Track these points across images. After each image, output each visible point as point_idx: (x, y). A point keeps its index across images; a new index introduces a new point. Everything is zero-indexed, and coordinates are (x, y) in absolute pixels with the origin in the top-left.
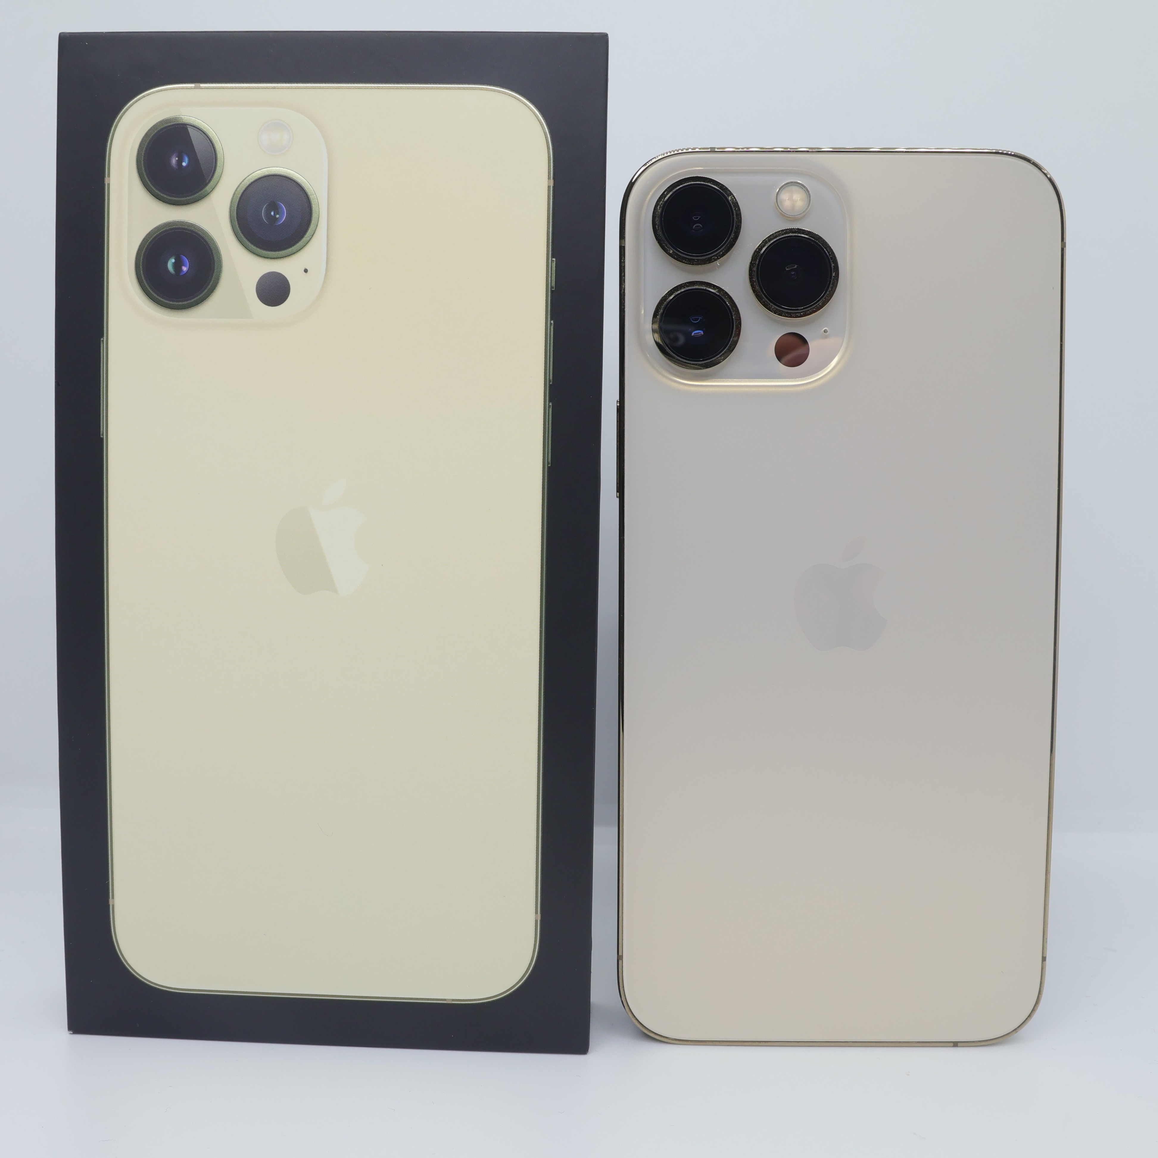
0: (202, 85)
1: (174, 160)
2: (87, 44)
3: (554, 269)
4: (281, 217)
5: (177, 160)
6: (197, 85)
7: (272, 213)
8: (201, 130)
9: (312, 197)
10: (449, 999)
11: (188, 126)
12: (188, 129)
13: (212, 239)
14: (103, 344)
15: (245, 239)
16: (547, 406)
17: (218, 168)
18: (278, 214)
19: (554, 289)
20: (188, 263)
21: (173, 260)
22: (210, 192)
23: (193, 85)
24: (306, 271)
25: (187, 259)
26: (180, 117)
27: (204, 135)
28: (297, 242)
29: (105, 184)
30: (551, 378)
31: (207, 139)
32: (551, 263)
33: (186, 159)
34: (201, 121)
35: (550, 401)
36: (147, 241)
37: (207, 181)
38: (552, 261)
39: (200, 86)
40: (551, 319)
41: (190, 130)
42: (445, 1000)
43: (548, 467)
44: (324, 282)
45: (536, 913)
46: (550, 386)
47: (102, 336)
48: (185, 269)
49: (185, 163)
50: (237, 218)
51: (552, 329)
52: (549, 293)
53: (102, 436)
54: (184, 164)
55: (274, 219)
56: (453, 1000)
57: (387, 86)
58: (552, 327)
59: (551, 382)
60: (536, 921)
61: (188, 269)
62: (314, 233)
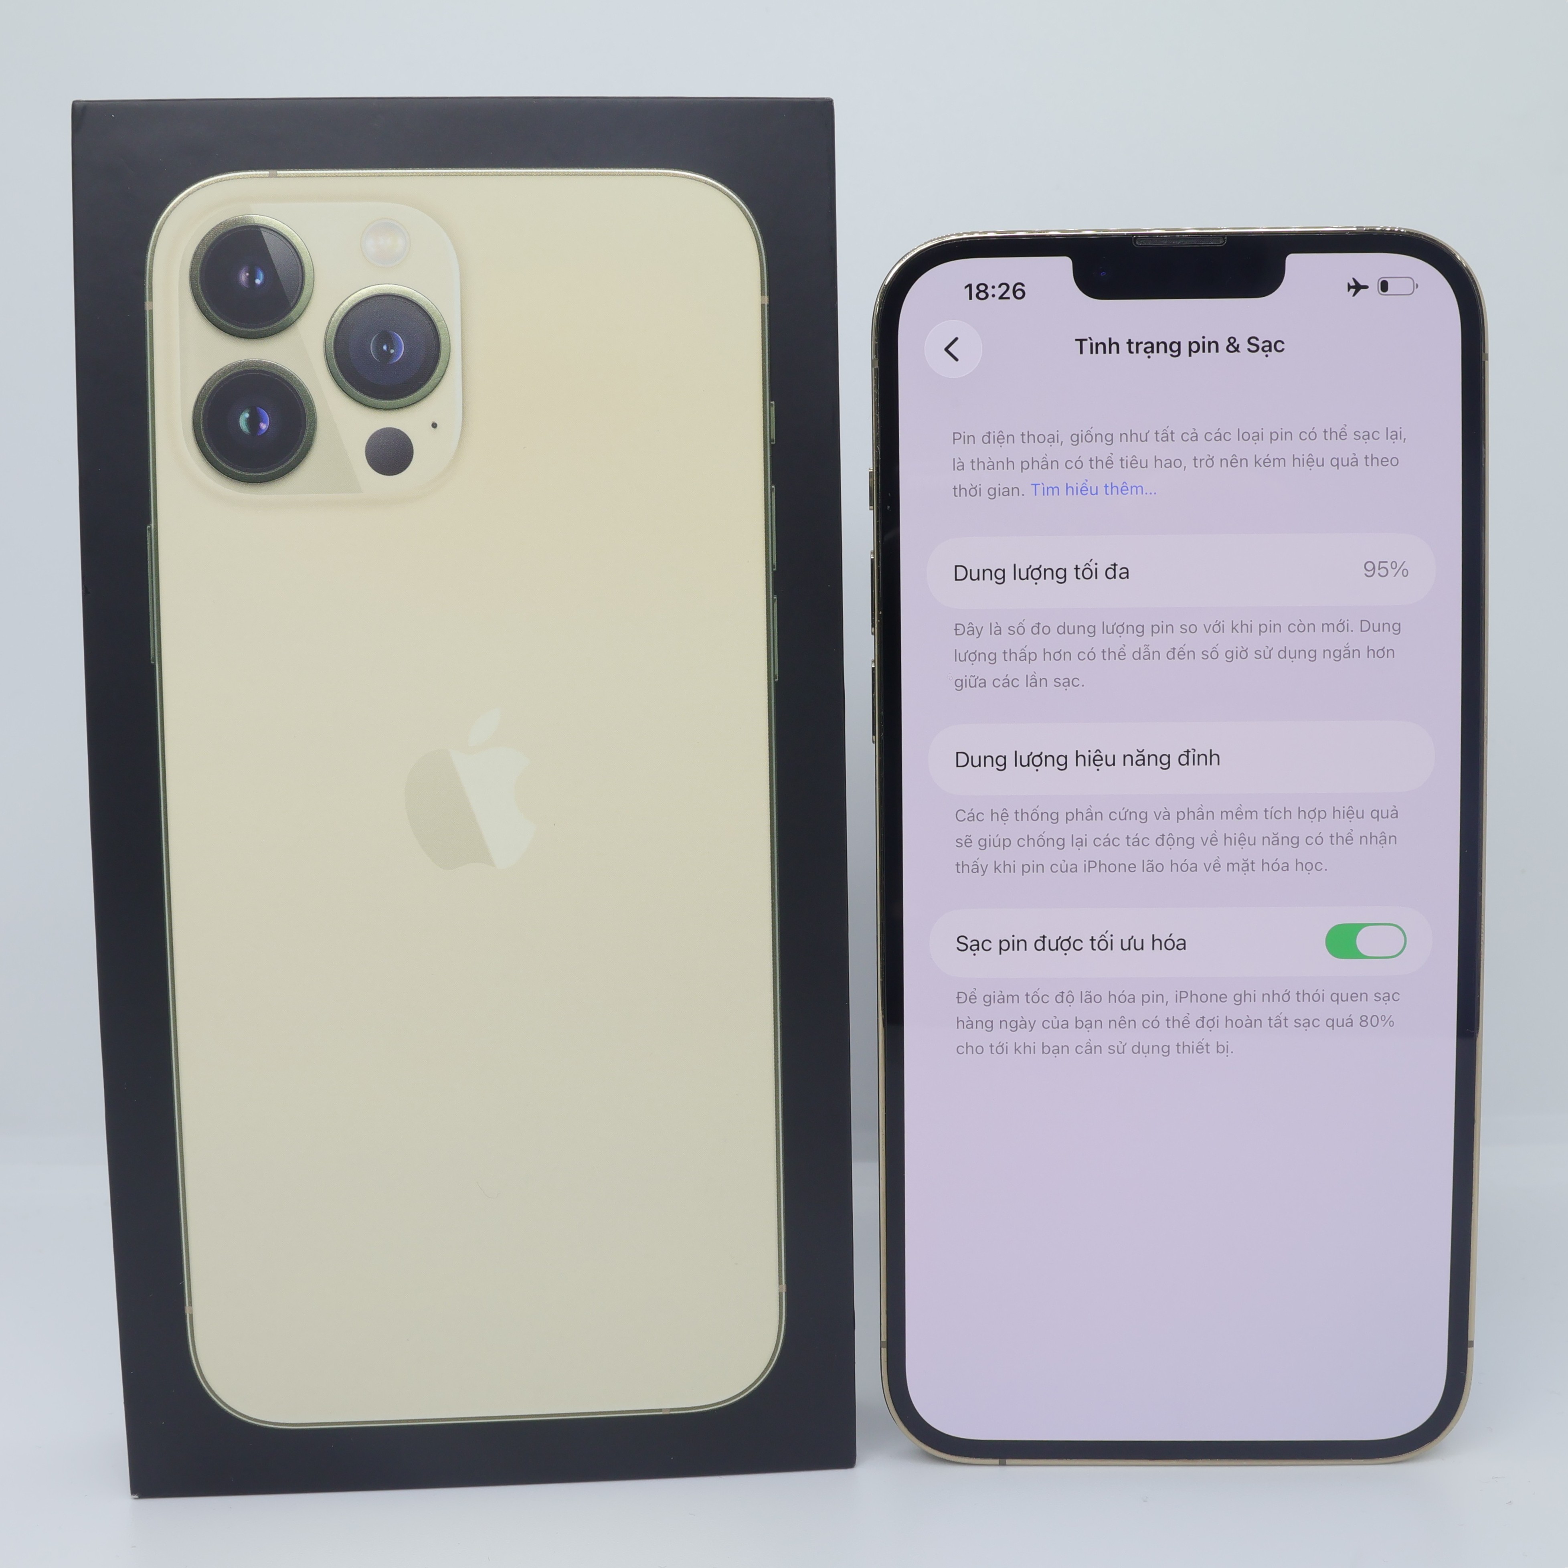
0: (280, 172)
1: (243, 277)
2: (113, 116)
3: (773, 416)
4: (397, 353)
5: (248, 277)
6: (273, 172)
7: (385, 348)
8: (280, 234)
9: (439, 325)
10: (666, 1409)
11: (262, 229)
12: (262, 232)
13: (301, 385)
14: (151, 533)
15: (347, 384)
16: (771, 600)
17: (306, 286)
18: (393, 349)
19: (774, 443)
20: (268, 418)
21: (247, 415)
22: (296, 320)
23: (267, 173)
24: (434, 425)
25: (266, 412)
26: (249, 217)
27: (284, 240)
28: (421, 386)
29: (146, 311)
30: (775, 563)
31: (290, 246)
32: (770, 408)
33: (261, 275)
34: (280, 222)
35: (775, 593)
36: (210, 390)
37: (292, 304)
38: (770, 405)
39: (277, 174)
40: (772, 484)
41: (265, 234)
42: (660, 1410)
43: (775, 682)
44: (461, 440)
45: (780, 1283)
46: (774, 573)
47: (149, 522)
48: (264, 426)
49: (259, 279)
50: (335, 354)
51: (774, 497)
52: (769, 449)
53: (152, 662)
54: (258, 281)
55: (387, 356)
56: (671, 1410)
57: (537, 172)
58: (774, 494)
59: (774, 568)
60: (780, 1294)
61: (268, 428)
62: (444, 374)
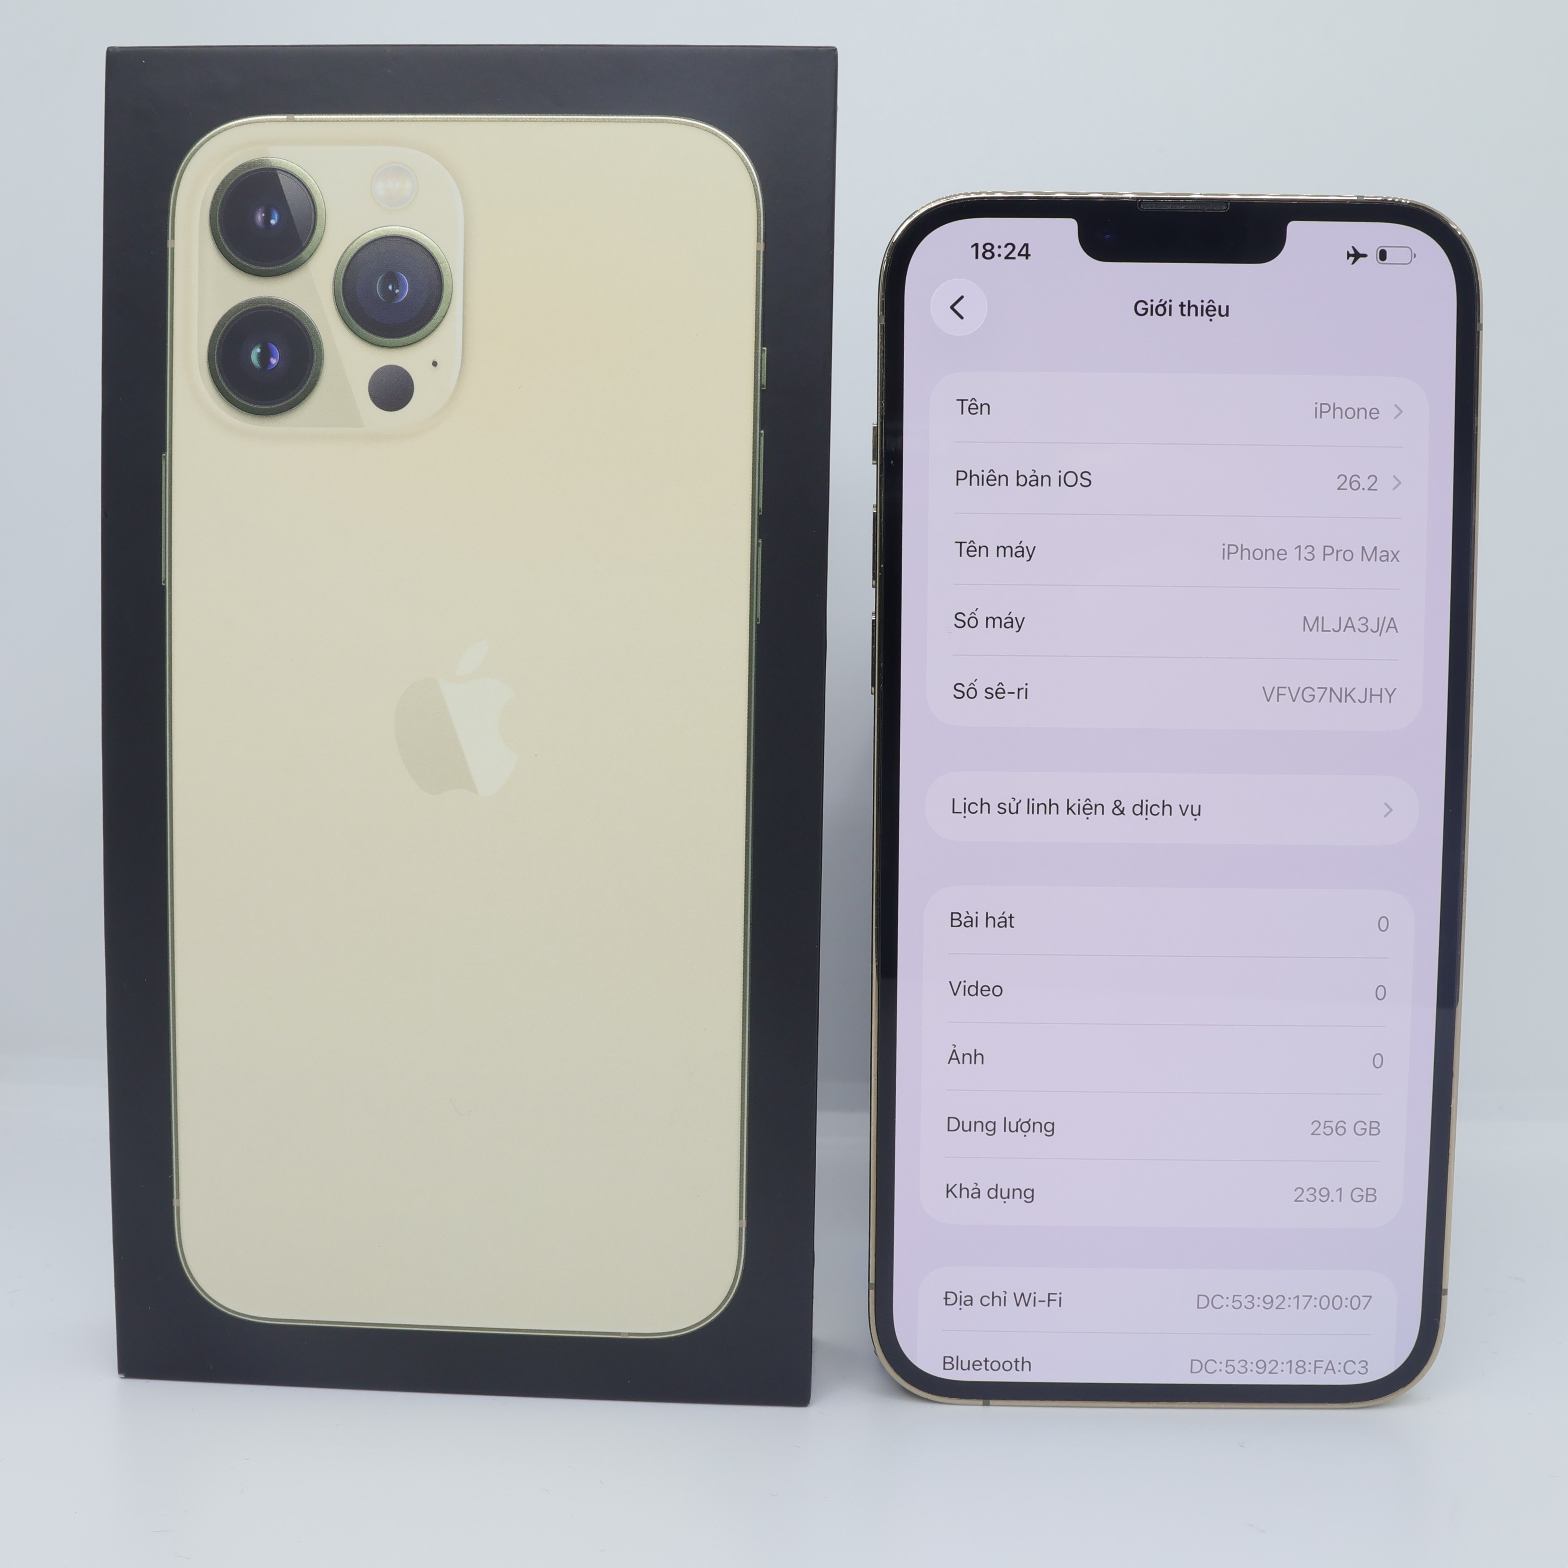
0: (297, 117)
1: (260, 217)
2: (143, 62)
3: (764, 361)
4: (402, 293)
5: (264, 217)
6: (291, 116)
7: (390, 287)
8: (295, 177)
9: (442, 266)
10: (625, 1333)
11: (278, 171)
12: (279, 175)
13: (310, 322)
14: (166, 460)
15: (353, 322)
16: (756, 543)
17: (318, 227)
18: (398, 289)
19: (764, 388)
20: (278, 353)
21: (259, 350)
22: (307, 259)
23: (284, 117)
24: (435, 364)
25: (277, 347)
26: (267, 160)
27: (299, 183)
28: (423, 326)
29: (168, 249)
30: (761, 507)
31: (304, 188)
32: (761, 354)
33: (276, 215)
34: (295, 165)
35: (759, 537)
36: (225, 324)
37: (304, 245)
38: (762, 350)
39: (294, 118)
40: (761, 428)
41: (281, 176)
42: (619, 1334)
43: (757, 625)
44: (459, 379)
46: (759, 517)
47: (165, 450)
48: (274, 361)
49: (275, 220)
50: (343, 292)
51: (762, 442)
52: (759, 394)
53: (163, 584)
54: (273, 222)
55: (392, 295)
56: (629, 1334)
57: (542, 118)
58: (763, 438)
59: (760, 512)
61: (279, 362)
62: (446, 314)
